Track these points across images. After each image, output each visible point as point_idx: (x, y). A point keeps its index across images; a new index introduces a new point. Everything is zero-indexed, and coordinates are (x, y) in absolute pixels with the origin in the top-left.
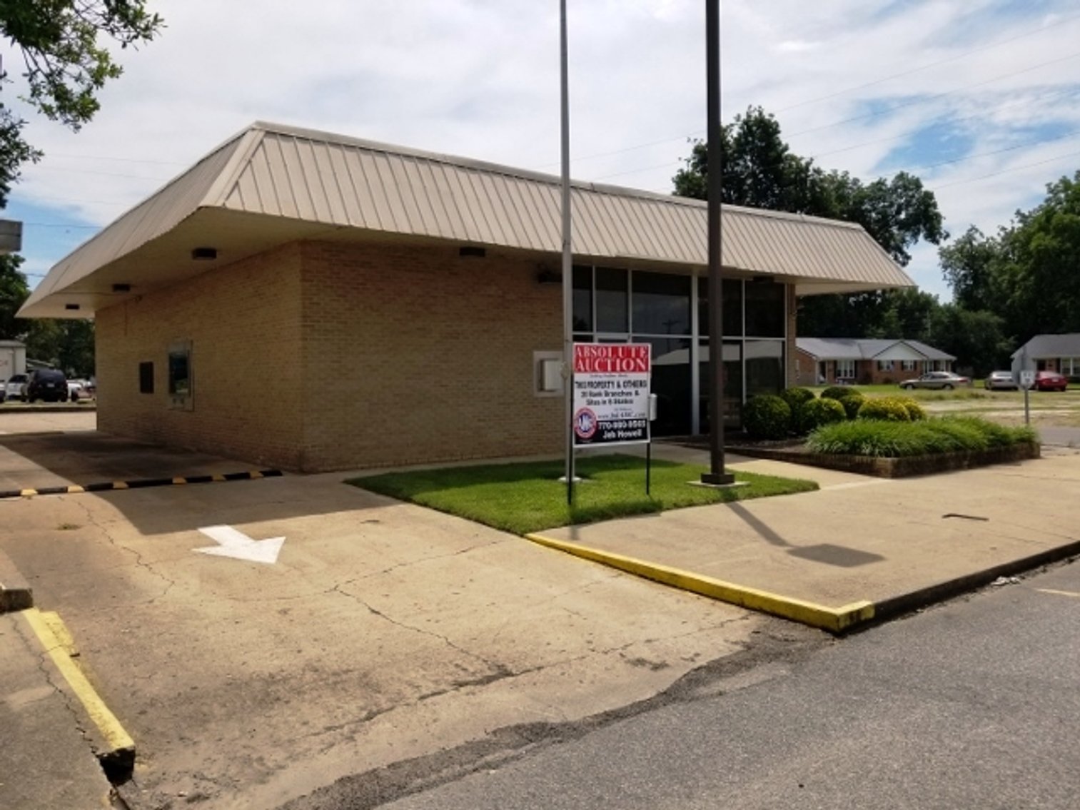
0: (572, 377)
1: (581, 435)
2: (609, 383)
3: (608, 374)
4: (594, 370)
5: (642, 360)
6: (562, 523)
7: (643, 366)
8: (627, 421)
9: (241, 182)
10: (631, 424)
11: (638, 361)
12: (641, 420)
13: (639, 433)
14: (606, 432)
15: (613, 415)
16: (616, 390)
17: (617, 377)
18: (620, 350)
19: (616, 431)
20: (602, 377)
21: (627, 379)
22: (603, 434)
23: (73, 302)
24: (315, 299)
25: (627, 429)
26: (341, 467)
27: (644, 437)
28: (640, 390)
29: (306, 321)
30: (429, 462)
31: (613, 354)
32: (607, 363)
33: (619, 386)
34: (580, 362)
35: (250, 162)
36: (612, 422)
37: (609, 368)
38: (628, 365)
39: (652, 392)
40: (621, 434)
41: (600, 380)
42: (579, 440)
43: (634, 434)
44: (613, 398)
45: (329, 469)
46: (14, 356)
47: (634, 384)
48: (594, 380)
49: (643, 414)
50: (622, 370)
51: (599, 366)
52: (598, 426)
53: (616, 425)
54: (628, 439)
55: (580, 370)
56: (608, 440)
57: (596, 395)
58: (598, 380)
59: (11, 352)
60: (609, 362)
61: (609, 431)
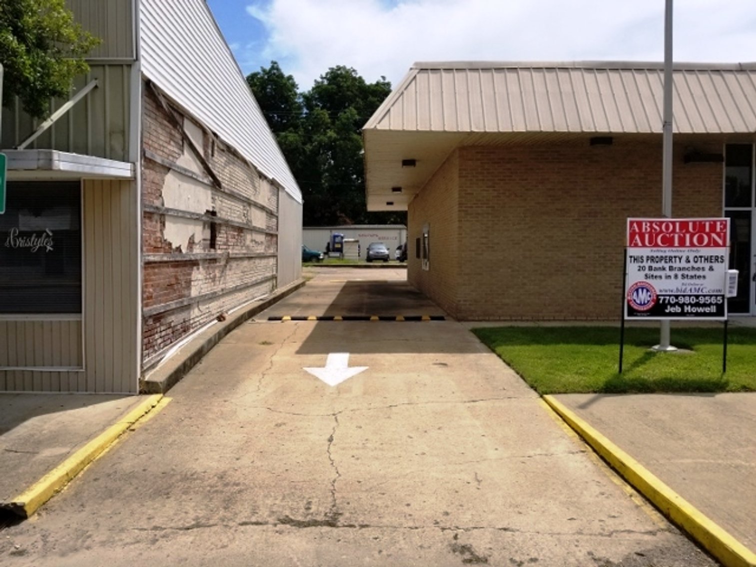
0: (625, 251)
1: (636, 307)
2: (675, 257)
3: (674, 249)
4: (656, 245)
5: (718, 235)
6: (591, 390)
7: (720, 242)
8: (697, 297)
9: (392, 109)
10: (702, 300)
11: (714, 235)
12: (716, 296)
13: (713, 309)
14: (669, 307)
15: (677, 289)
16: (683, 264)
17: (685, 252)
18: (691, 225)
19: (682, 306)
20: (668, 252)
21: (698, 255)
22: (667, 308)
23: (390, 200)
24: (469, 191)
25: (697, 305)
26: (487, 318)
27: (720, 312)
28: (715, 265)
29: (461, 207)
30: (565, 320)
31: (681, 229)
32: (673, 237)
33: (688, 261)
34: (637, 237)
35: (402, 93)
36: (677, 297)
37: (676, 244)
38: (700, 240)
39: (731, 267)
40: (687, 309)
41: (664, 255)
42: (632, 312)
43: (707, 310)
44: (680, 273)
45: (477, 318)
46: (400, 234)
47: (708, 259)
48: (655, 254)
49: (720, 291)
50: (692, 245)
51: (662, 242)
52: (658, 300)
53: (681, 300)
54: (697, 314)
55: (636, 245)
56: (670, 314)
57: (656, 269)
58: (659, 254)
59: (398, 231)
60: (676, 236)
61: (673, 305)
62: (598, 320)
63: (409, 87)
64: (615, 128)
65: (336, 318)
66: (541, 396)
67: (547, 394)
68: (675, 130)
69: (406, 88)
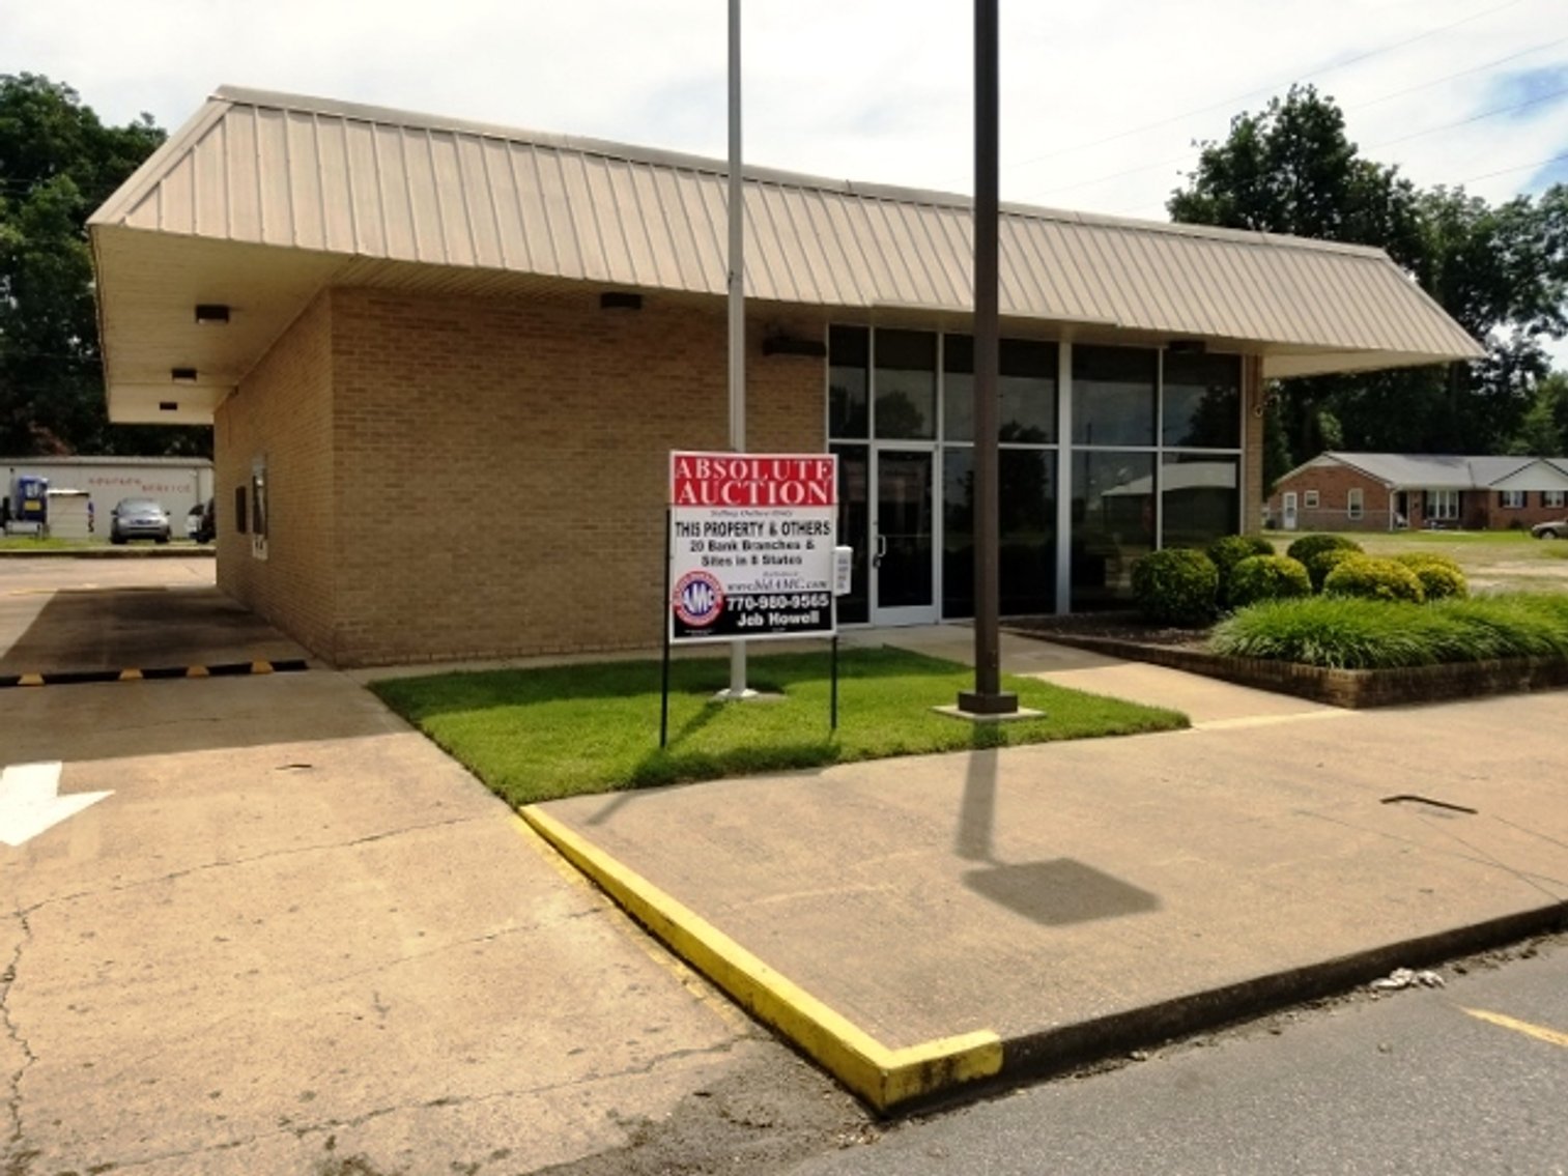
0: (668, 513)
1: (687, 619)
2: (752, 524)
3: (750, 510)
4: (721, 503)
5: (820, 484)
6: (610, 785)
7: (823, 497)
8: (789, 596)
9: (164, 183)
10: (796, 602)
11: (813, 485)
12: (819, 593)
13: (815, 617)
14: (743, 616)
15: (758, 585)
16: (766, 538)
17: (769, 516)
18: (776, 465)
19: (765, 613)
20: (738, 514)
21: (789, 519)
22: (739, 619)
23: (168, 399)
24: (357, 384)
25: (789, 611)
26: (404, 658)
27: (824, 624)
28: (817, 539)
29: (341, 419)
30: (562, 653)
31: (761, 474)
32: (748, 489)
33: (773, 531)
34: (688, 487)
35: (191, 151)
36: (756, 597)
37: (754, 500)
38: (792, 494)
39: (840, 542)
40: (773, 618)
41: (734, 520)
42: (682, 629)
43: (805, 619)
44: (760, 554)
45: (380, 660)
46: (197, 478)
47: (804, 528)
48: (719, 520)
49: (823, 584)
50: (780, 502)
51: (730, 496)
52: (726, 604)
53: (764, 603)
54: (790, 628)
55: (686, 502)
56: (747, 630)
57: (722, 547)
58: (726, 520)
59: (193, 473)
60: (754, 487)
61: (749, 613)
62: (622, 649)
63: (208, 139)
64: (646, 278)
65: (25, 679)
66: (516, 810)
67: (526, 803)
68: (748, 293)
69: (200, 141)
